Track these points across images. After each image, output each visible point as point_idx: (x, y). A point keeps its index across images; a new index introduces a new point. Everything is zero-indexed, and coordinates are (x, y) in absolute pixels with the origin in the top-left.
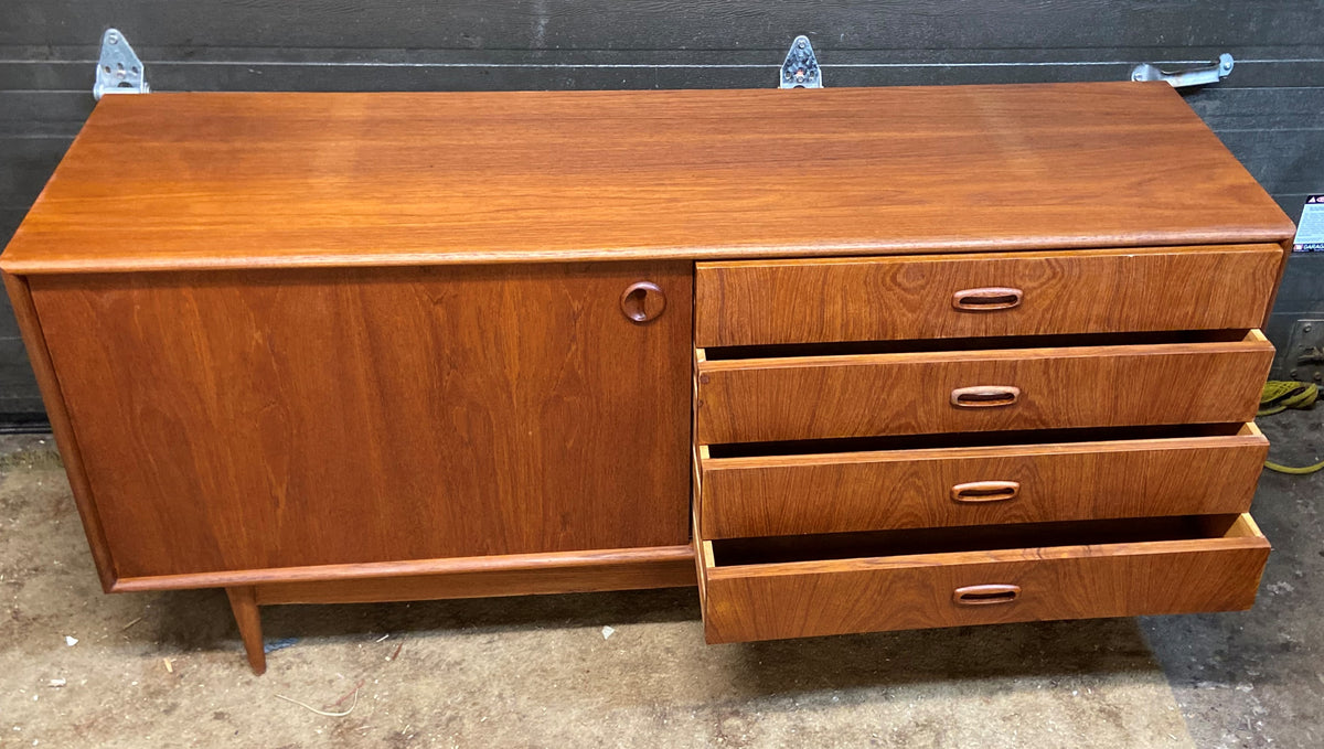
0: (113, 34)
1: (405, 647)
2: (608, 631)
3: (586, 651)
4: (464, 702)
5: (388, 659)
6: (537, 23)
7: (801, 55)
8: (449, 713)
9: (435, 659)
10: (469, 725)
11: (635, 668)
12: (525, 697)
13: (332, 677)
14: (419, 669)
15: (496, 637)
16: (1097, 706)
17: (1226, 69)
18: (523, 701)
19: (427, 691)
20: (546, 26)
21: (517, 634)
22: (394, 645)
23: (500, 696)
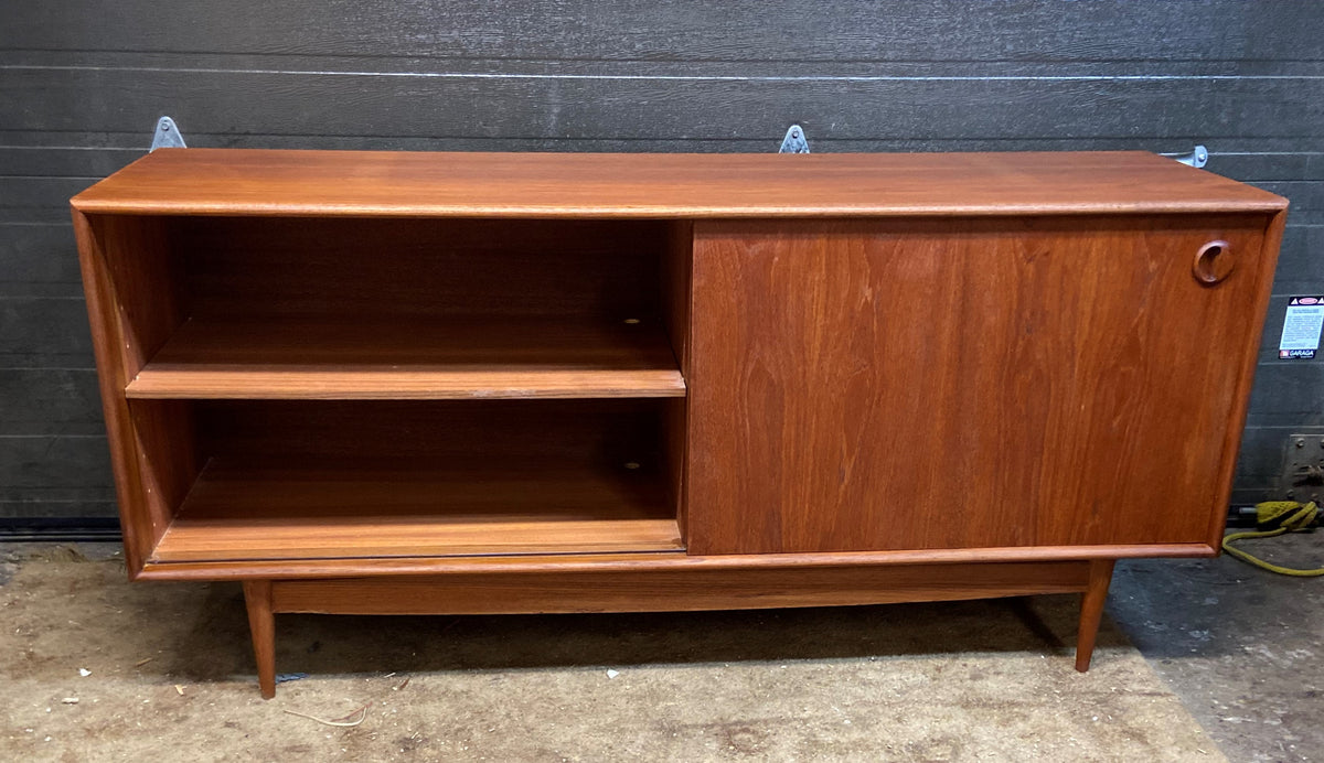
0: (166, 120)
1: (411, 682)
2: (612, 673)
3: (593, 686)
4: (472, 718)
5: (395, 689)
6: (550, 112)
7: (795, 144)
8: (457, 726)
9: (443, 689)
10: (477, 735)
11: (640, 698)
12: (533, 716)
13: (340, 700)
14: (424, 695)
15: (501, 676)
16: (1119, 729)
17: (1201, 161)
18: (531, 719)
19: (434, 712)
20: (558, 115)
21: (522, 675)
22: (401, 680)
23: (508, 715)
